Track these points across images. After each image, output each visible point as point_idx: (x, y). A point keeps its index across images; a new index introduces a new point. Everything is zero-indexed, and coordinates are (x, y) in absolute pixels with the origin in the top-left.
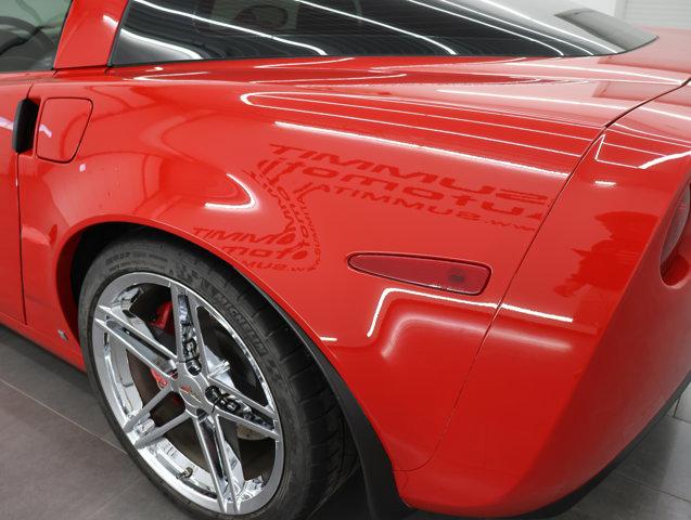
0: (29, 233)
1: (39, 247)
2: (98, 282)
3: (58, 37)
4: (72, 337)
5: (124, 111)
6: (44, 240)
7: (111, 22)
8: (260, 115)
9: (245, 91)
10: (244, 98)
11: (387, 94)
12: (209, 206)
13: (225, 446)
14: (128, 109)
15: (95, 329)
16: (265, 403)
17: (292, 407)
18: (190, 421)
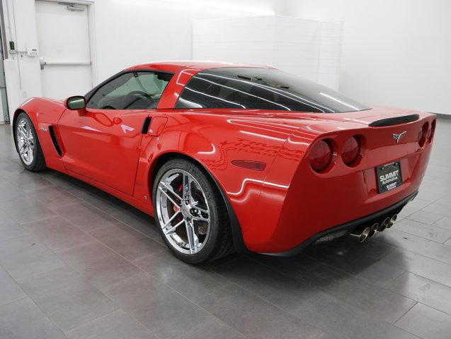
0: (142, 160)
1: (145, 164)
2: (162, 173)
3: (159, 99)
4: (149, 198)
5: (178, 125)
6: (146, 161)
7: (177, 95)
8: (235, 128)
9: (229, 119)
10: (229, 121)
11: (286, 123)
12: (199, 153)
13: (195, 235)
14: (180, 124)
15: (158, 190)
16: (206, 209)
17: (214, 209)
18: (184, 223)
